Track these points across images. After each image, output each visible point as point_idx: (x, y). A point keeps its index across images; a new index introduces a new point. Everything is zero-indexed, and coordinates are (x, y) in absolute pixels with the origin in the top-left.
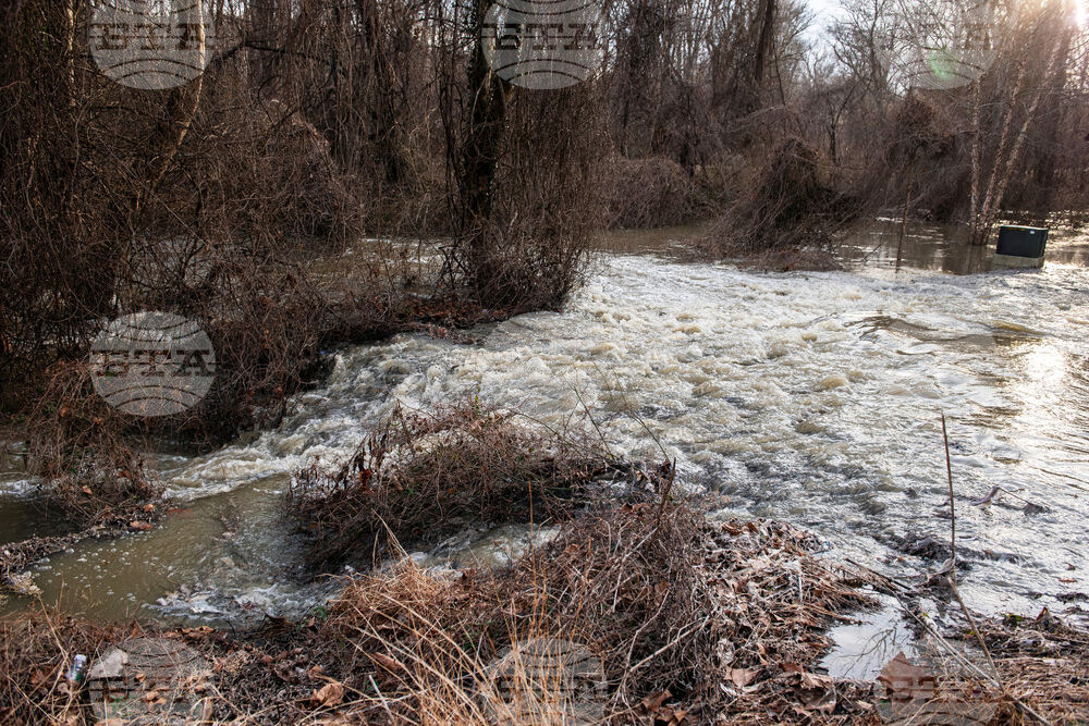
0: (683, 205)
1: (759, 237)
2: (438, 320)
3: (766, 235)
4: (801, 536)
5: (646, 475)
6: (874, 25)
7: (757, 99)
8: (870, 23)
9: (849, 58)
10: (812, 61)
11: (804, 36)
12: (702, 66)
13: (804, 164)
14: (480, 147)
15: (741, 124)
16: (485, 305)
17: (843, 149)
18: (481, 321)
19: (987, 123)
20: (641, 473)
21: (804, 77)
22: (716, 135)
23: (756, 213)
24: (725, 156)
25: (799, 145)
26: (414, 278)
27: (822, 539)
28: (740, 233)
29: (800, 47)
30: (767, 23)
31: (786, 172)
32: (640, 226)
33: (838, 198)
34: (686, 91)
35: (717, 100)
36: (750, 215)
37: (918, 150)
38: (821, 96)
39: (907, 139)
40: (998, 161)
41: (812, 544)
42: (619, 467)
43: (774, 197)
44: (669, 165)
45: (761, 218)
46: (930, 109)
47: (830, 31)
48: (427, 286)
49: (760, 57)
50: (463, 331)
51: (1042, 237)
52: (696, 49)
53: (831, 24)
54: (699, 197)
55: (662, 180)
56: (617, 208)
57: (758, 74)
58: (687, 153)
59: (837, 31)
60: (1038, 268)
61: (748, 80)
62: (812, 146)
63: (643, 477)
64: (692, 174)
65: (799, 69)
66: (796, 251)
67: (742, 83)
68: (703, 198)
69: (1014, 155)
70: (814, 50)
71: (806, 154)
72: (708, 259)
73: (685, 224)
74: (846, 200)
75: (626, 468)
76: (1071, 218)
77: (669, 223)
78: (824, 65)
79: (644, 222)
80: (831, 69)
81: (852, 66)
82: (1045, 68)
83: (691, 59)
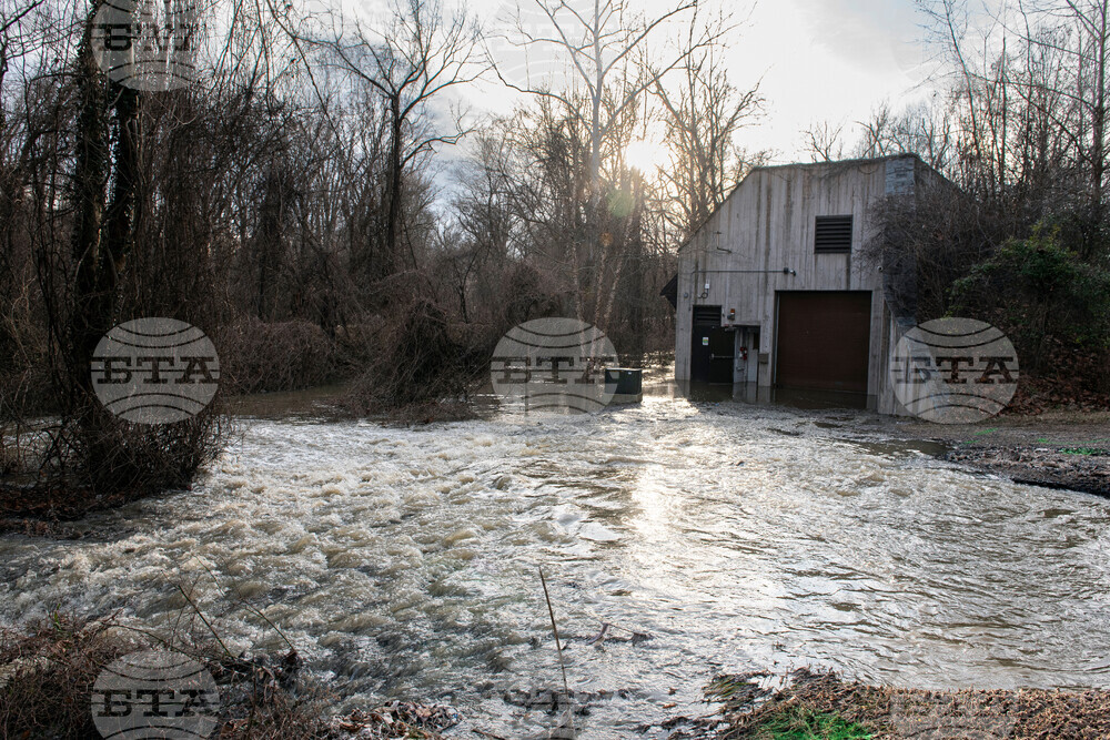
0: (326, 365)
1: (400, 392)
2: (40, 514)
3: (407, 390)
4: (429, 714)
5: (269, 670)
6: (490, 200)
7: (391, 264)
8: (487, 199)
9: (472, 227)
10: (441, 229)
11: (432, 208)
12: (341, 233)
13: (434, 323)
14: (89, 317)
15: (378, 286)
16: (99, 490)
17: (472, 308)
18: (93, 510)
19: (586, 283)
20: (263, 670)
21: (436, 243)
22: (354, 297)
23: (395, 372)
24: (366, 316)
25: (429, 306)
26: (14, 465)
27: (451, 711)
28: (381, 390)
29: (429, 218)
30: (394, 197)
31: (420, 331)
32: (282, 389)
33: (468, 352)
34: (324, 257)
35: (354, 266)
36: (389, 373)
37: (532, 309)
38: (450, 260)
39: (522, 298)
40: (597, 314)
41: (440, 720)
42: (237, 667)
43: (410, 354)
44: (310, 328)
45: (401, 373)
46: (537, 273)
47: (454, 205)
48: (31, 472)
49: (391, 226)
50: (70, 523)
51: (638, 376)
52: (334, 218)
53: (454, 198)
54: (341, 357)
55: (303, 342)
56: (257, 372)
57: (391, 242)
58: (326, 315)
59: (461, 205)
60: (637, 403)
61: (381, 247)
62: (440, 307)
63: (266, 674)
64: (333, 334)
65: (431, 237)
66: (434, 403)
67: (376, 250)
68: (346, 357)
69: (609, 309)
70: (443, 220)
71: (436, 314)
72: (351, 417)
73: (330, 383)
74: (476, 354)
75: (245, 667)
76: (660, 358)
77: (313, 384)
78: (452, 232)
79: (287, 384)
80: (458, 235)
81: (475, 234)
82: (623, 238)
83: (330, 225)
